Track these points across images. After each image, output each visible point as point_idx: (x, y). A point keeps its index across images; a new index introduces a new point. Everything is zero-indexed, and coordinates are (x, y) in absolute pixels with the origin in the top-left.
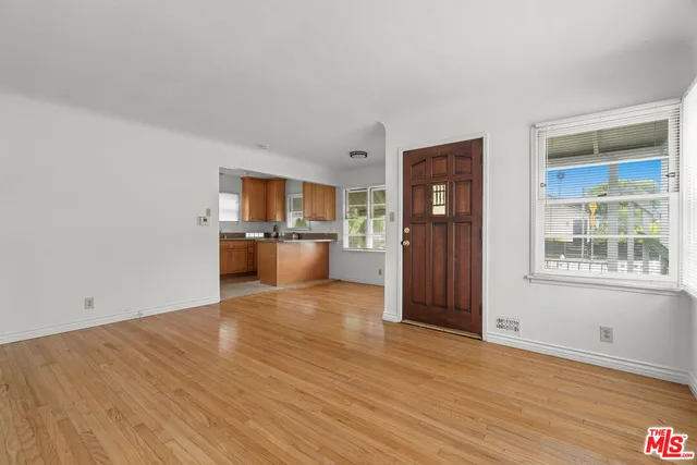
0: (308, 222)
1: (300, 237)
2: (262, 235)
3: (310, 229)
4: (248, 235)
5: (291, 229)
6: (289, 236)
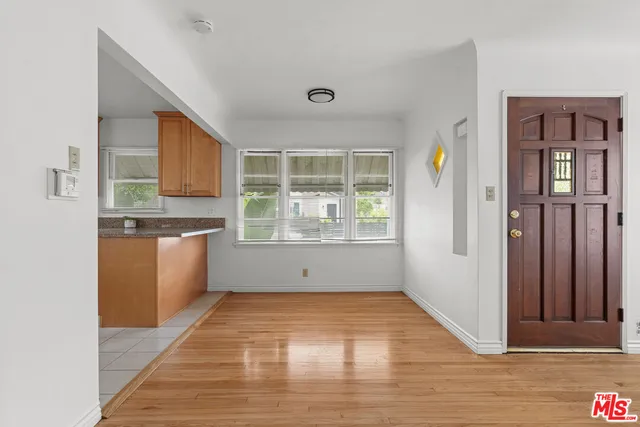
1: (140, 225)
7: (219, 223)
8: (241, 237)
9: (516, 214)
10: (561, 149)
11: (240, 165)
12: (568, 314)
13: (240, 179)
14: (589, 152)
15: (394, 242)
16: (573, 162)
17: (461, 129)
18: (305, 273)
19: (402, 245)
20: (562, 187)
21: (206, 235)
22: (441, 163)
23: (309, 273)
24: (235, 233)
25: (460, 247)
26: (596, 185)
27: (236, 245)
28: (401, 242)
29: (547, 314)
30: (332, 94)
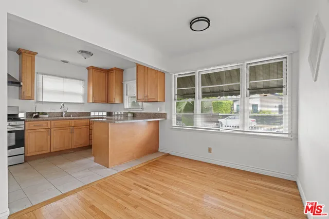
0: (140, 104)
1: (134, 116)
2: (105, 114)
3: (143, 109)
4: (92, 114)
5: (127, 109)
6: (125, 116)
7: (163, 116)
8: (174, 124)
11: (174, 83)
15: (287, 136)
18: (210, 150)
21: (158, 121)
23: (212, 151)
27: (172, 128)
28: (294, 136)
30: (208, 21)
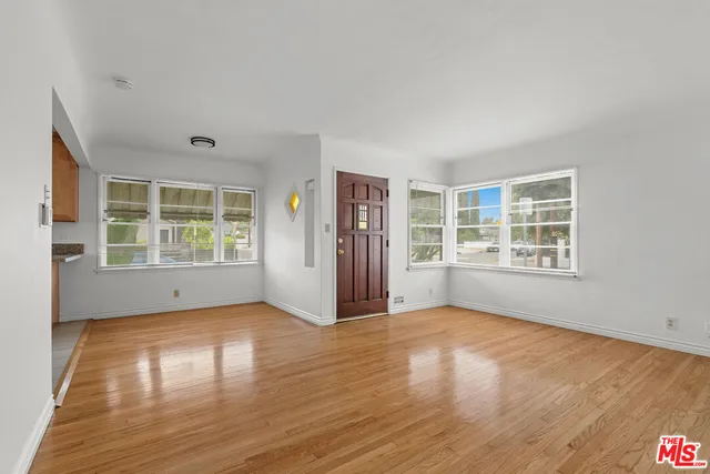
7: (77, 249)
8: (104, 263)
9: (341, 241)
10: (362, 204)
12: (365, 296)
13: (103, 205)
14: (375, 207)
15: (256, 263)
16: (368, 211)
17: (311, 185)
18: (176, 294)
19: (263, 264)
20: (363, 225)
22: (295, 205)
23: (180, 294)
24: (97, 259)
25: (309, 262)
26: (378, 225)
27: (98, 271)
28: (262, 262)
29: (356, 299)
30: (213, 143)
